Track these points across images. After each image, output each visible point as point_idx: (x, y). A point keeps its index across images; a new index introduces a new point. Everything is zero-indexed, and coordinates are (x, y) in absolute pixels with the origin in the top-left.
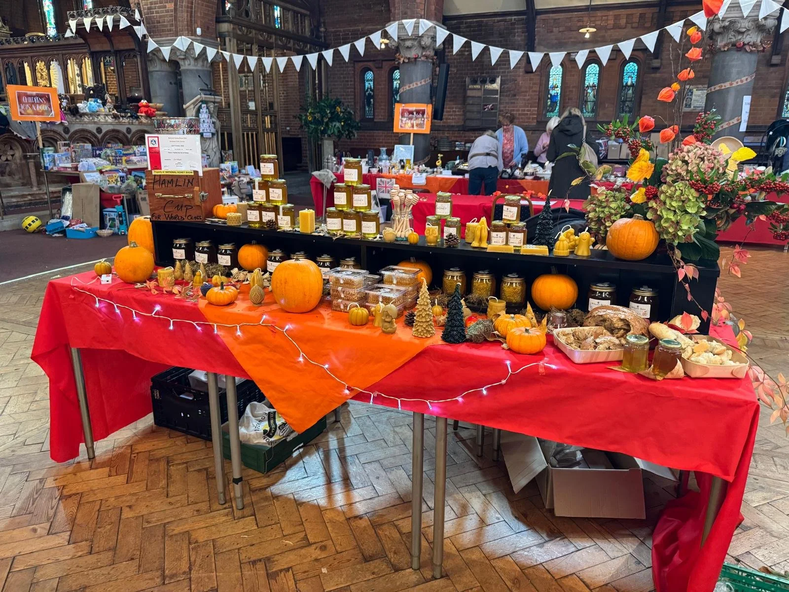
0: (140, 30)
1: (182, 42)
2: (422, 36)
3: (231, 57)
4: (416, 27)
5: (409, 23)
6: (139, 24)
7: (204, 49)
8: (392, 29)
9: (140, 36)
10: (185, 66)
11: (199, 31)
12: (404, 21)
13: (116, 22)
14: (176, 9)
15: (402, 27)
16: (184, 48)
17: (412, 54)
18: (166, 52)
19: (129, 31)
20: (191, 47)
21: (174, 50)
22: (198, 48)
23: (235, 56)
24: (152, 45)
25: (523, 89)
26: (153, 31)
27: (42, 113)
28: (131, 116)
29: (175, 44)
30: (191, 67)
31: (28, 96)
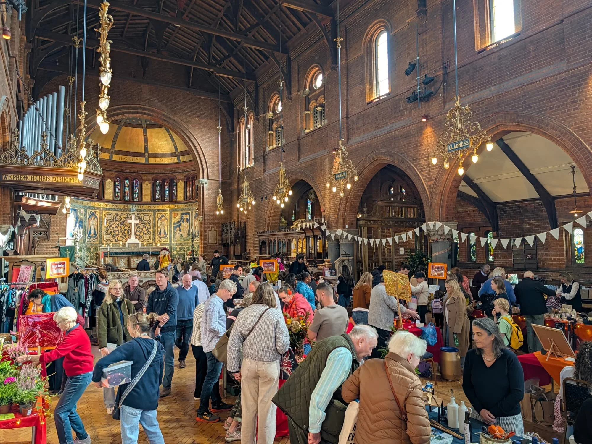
0: (323, 227)
1: (339, 232)
2: (438, 230)
3: (358, 239)
4: (434, 226)
5: (431, 224)
6: (323, 224)
7: (347, 235)
8: (424, 227)
9: (323, 230)
10: (341, 242)
11: (347, 226)
12: (429, 223)
13: (313, 225)
14: (338, 218)
15: (428, 226)
16: (340, 234)
17: (435, 238)
18: (333, 236)
19: (319, 228)
20: (342, 234)
21: (336, 235)
22: (345, 234)
23: (359, 238)
24: (328, 233)
25: (552, 245)
26: (329, 227)
27: (270, 270)
28: (314, 266)
29: (337, 233)
30: (344, 242)
31: (266, 264)
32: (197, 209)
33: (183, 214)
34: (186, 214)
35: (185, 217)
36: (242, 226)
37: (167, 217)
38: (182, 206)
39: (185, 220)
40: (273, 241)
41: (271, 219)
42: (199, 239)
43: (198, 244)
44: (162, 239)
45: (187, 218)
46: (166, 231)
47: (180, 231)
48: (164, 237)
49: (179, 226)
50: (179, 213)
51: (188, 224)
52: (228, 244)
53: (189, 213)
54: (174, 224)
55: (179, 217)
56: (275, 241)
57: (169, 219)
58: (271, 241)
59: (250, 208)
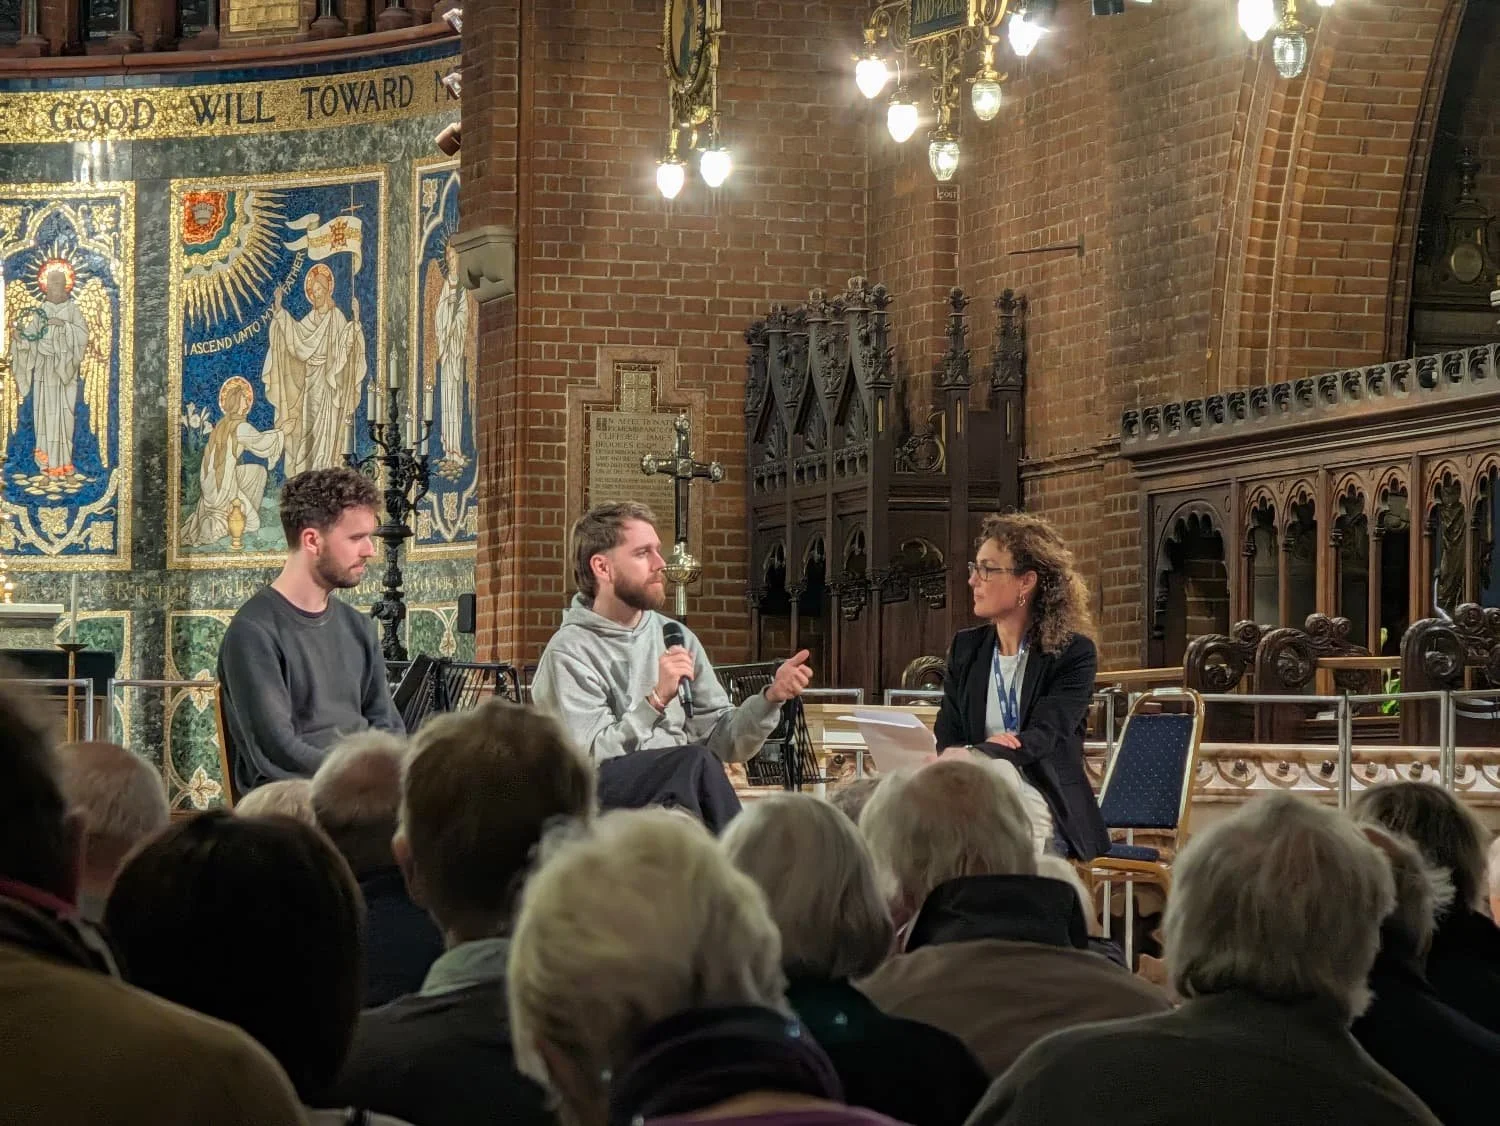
32: (450, 146)
33: (297, 202)
34: (325, 202)
35: (317, 239)
36: (982, 361)
37: (99, 247)
38: (281, 99)
39: (319, 285)
40: (1282, 517)
41: (1287, 246)
42: (473, 520)
43: (467, 583)
44: (53, 519)
45: (339, 262)
46: (99, 421)
47: (262, 416)
48: (71, 502)
49: (249, 360)
50: (250, 193)
51: (351, 332)
52: (816, 570)
53: (368, 190)
54: (195, 331)
55: (246, 235)
56: (1303, 509)
57: (123, 272)
58: (1265, 515)
59: (987, 102)
